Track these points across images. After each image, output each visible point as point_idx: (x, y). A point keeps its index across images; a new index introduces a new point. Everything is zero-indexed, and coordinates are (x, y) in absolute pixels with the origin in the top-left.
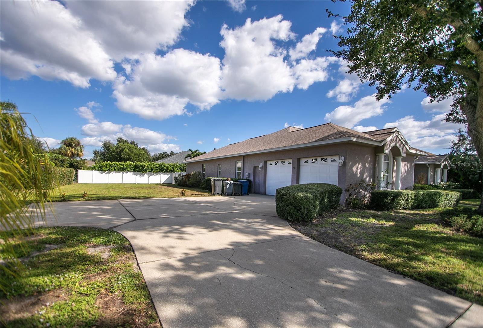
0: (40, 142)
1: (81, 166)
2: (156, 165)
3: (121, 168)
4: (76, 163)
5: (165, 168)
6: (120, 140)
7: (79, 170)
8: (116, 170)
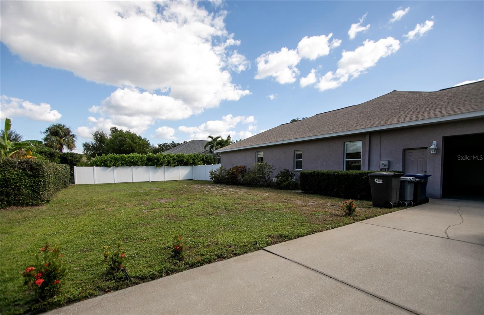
0: (18, 135)
1: (77, 161)
2: (173, 156)
3: (130, 162)
4: (70, 156)
5: (185, 160)
6: (114, 131)
7: (75, 167)
8: (124, 165)
